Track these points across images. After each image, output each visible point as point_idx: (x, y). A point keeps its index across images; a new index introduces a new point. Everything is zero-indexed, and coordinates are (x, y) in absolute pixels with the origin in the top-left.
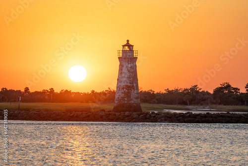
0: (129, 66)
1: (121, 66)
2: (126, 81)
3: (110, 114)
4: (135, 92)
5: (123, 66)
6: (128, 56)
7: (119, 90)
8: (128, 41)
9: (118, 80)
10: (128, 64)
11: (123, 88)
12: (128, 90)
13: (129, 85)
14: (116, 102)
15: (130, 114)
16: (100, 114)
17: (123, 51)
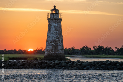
0: (56, 25)
1: (50, 25)
2: (54, 37)
3: (42, 63)
4: (61, 45)
5: (51, 25)
6: (55, 18)
7: (48, 44)
8: (55, 6)
9: (47, 36)
10: (55, 24)
11: (51, 42)
12: (55, 43)
13: (56, 39)
14: (46, 53)
15: (60, 63)
16: (34, 62)
17: (51, 14)
